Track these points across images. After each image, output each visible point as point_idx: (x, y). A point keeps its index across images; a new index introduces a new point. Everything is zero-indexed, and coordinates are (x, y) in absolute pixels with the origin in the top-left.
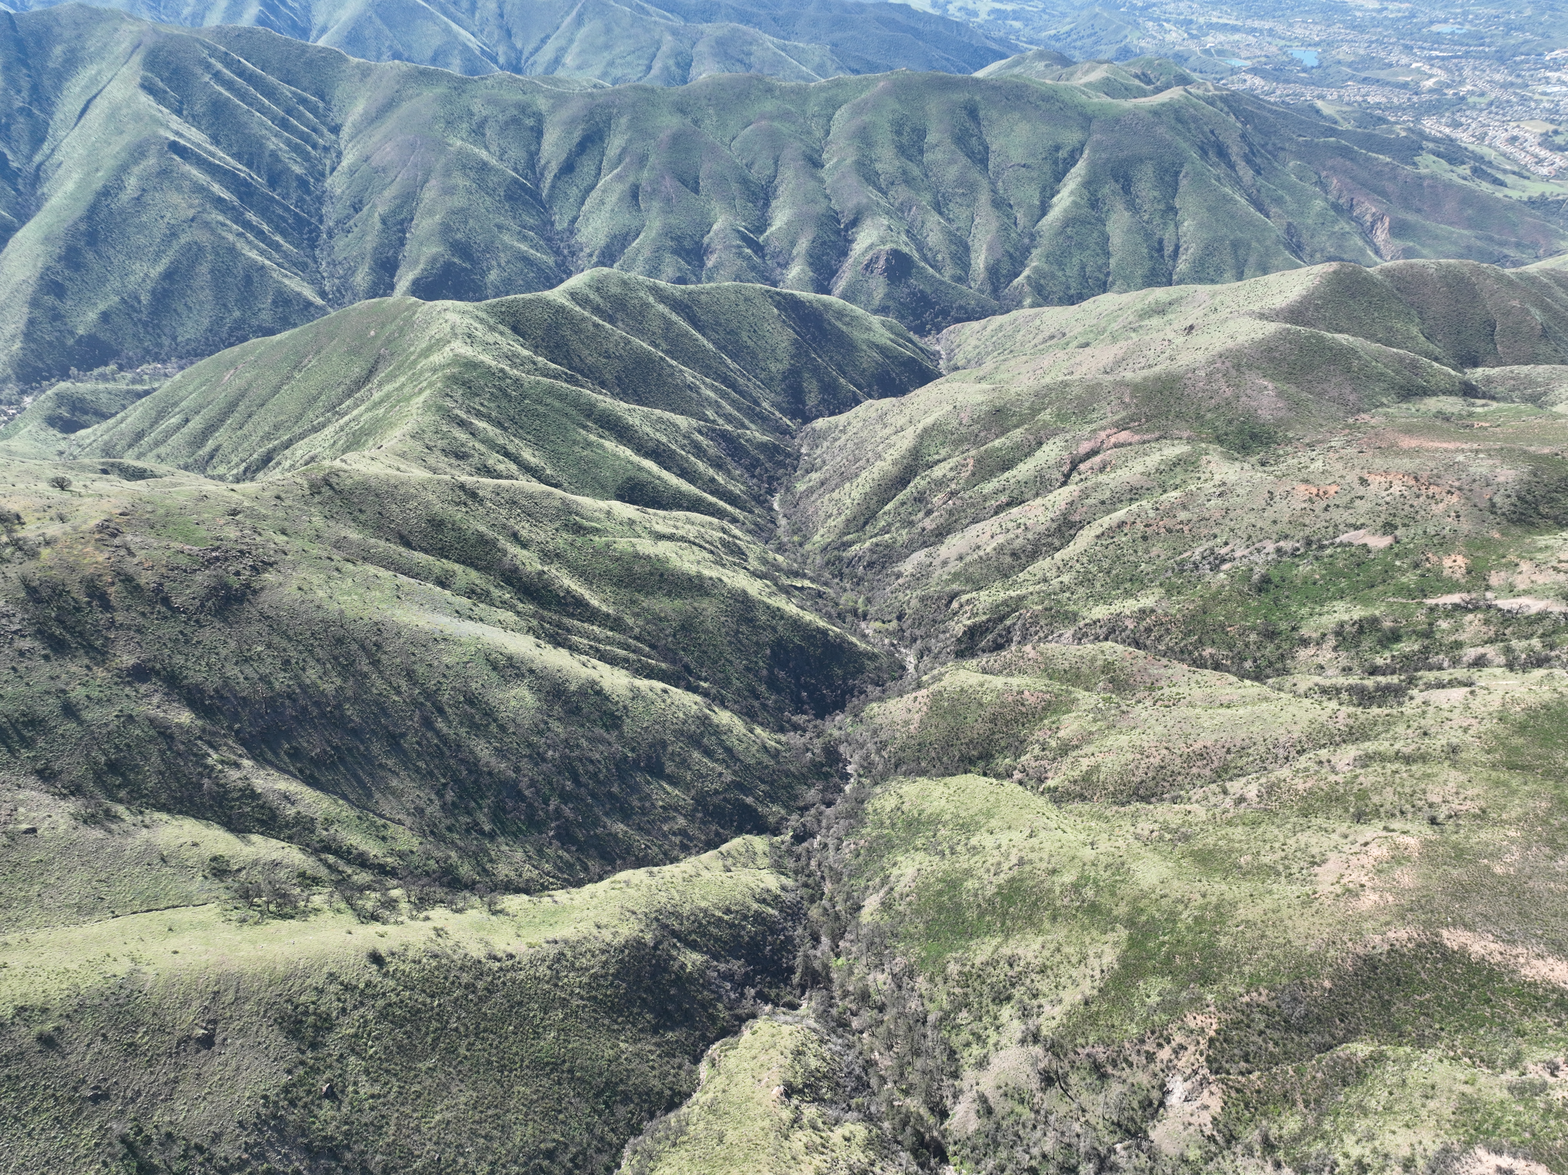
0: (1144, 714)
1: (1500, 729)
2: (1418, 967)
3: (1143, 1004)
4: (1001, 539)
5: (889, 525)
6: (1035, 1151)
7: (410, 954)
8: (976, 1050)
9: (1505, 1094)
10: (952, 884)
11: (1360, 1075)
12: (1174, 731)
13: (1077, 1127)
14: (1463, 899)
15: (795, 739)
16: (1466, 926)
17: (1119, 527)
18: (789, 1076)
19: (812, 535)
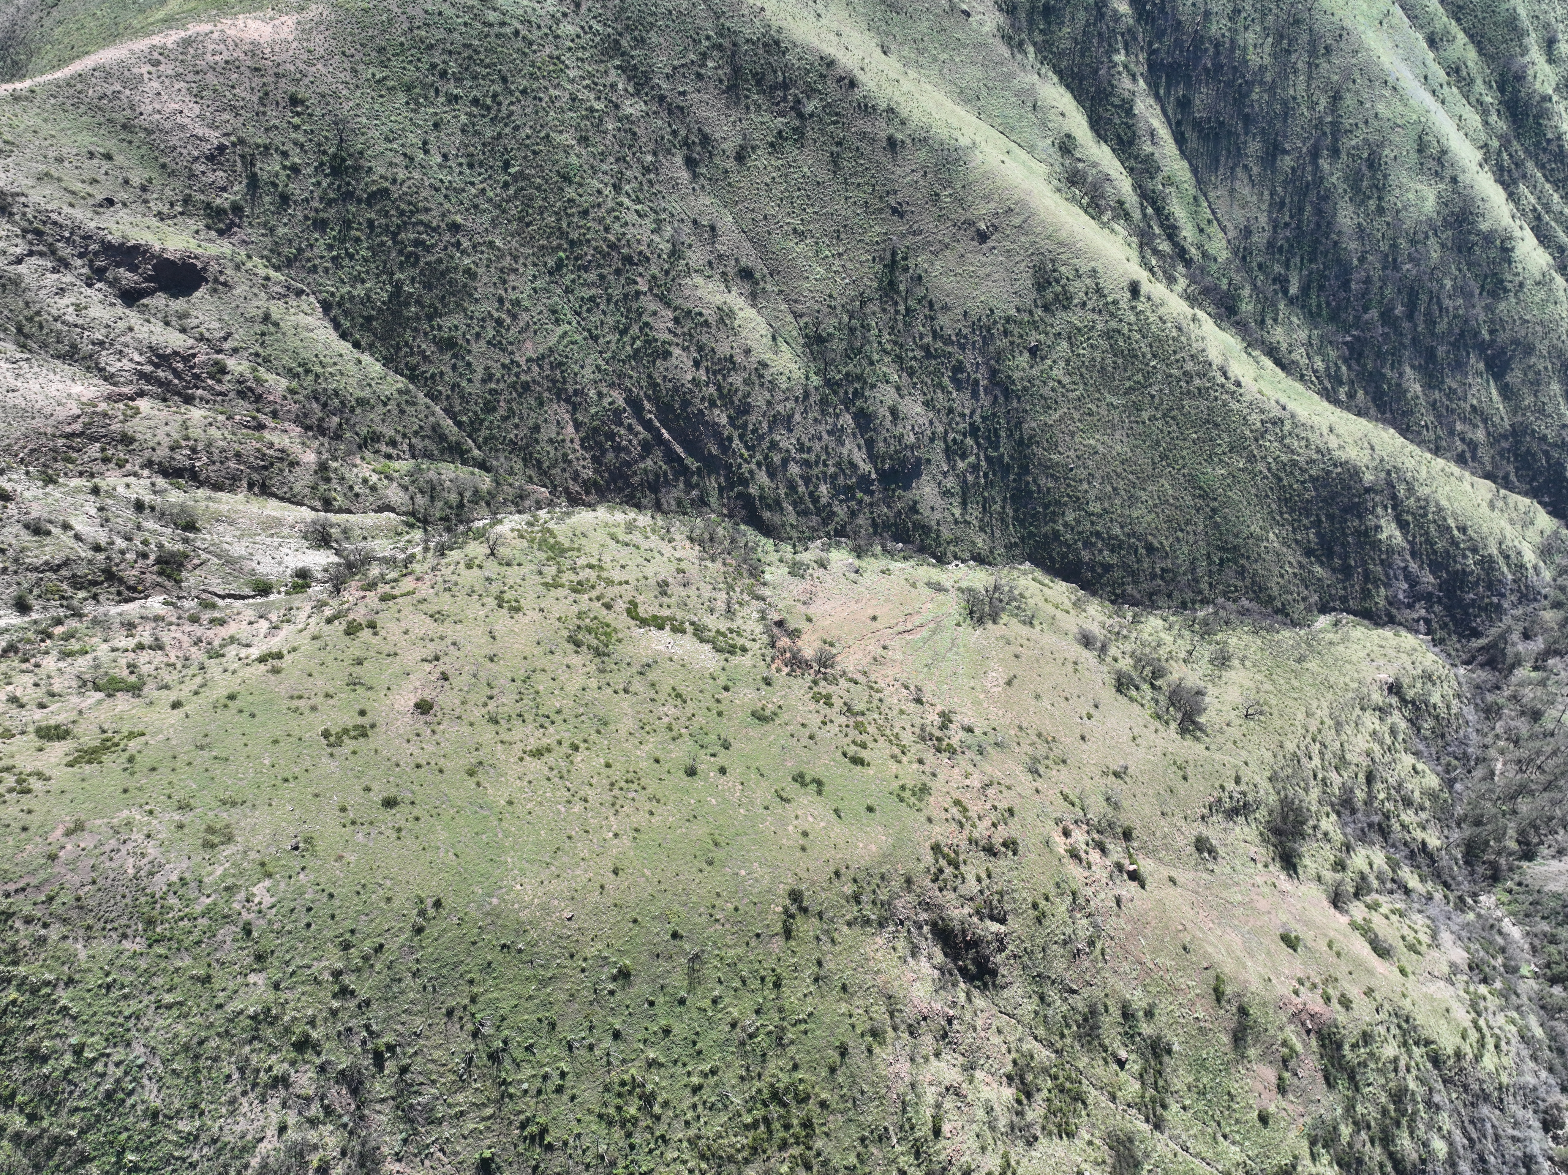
7: (1162, 311)
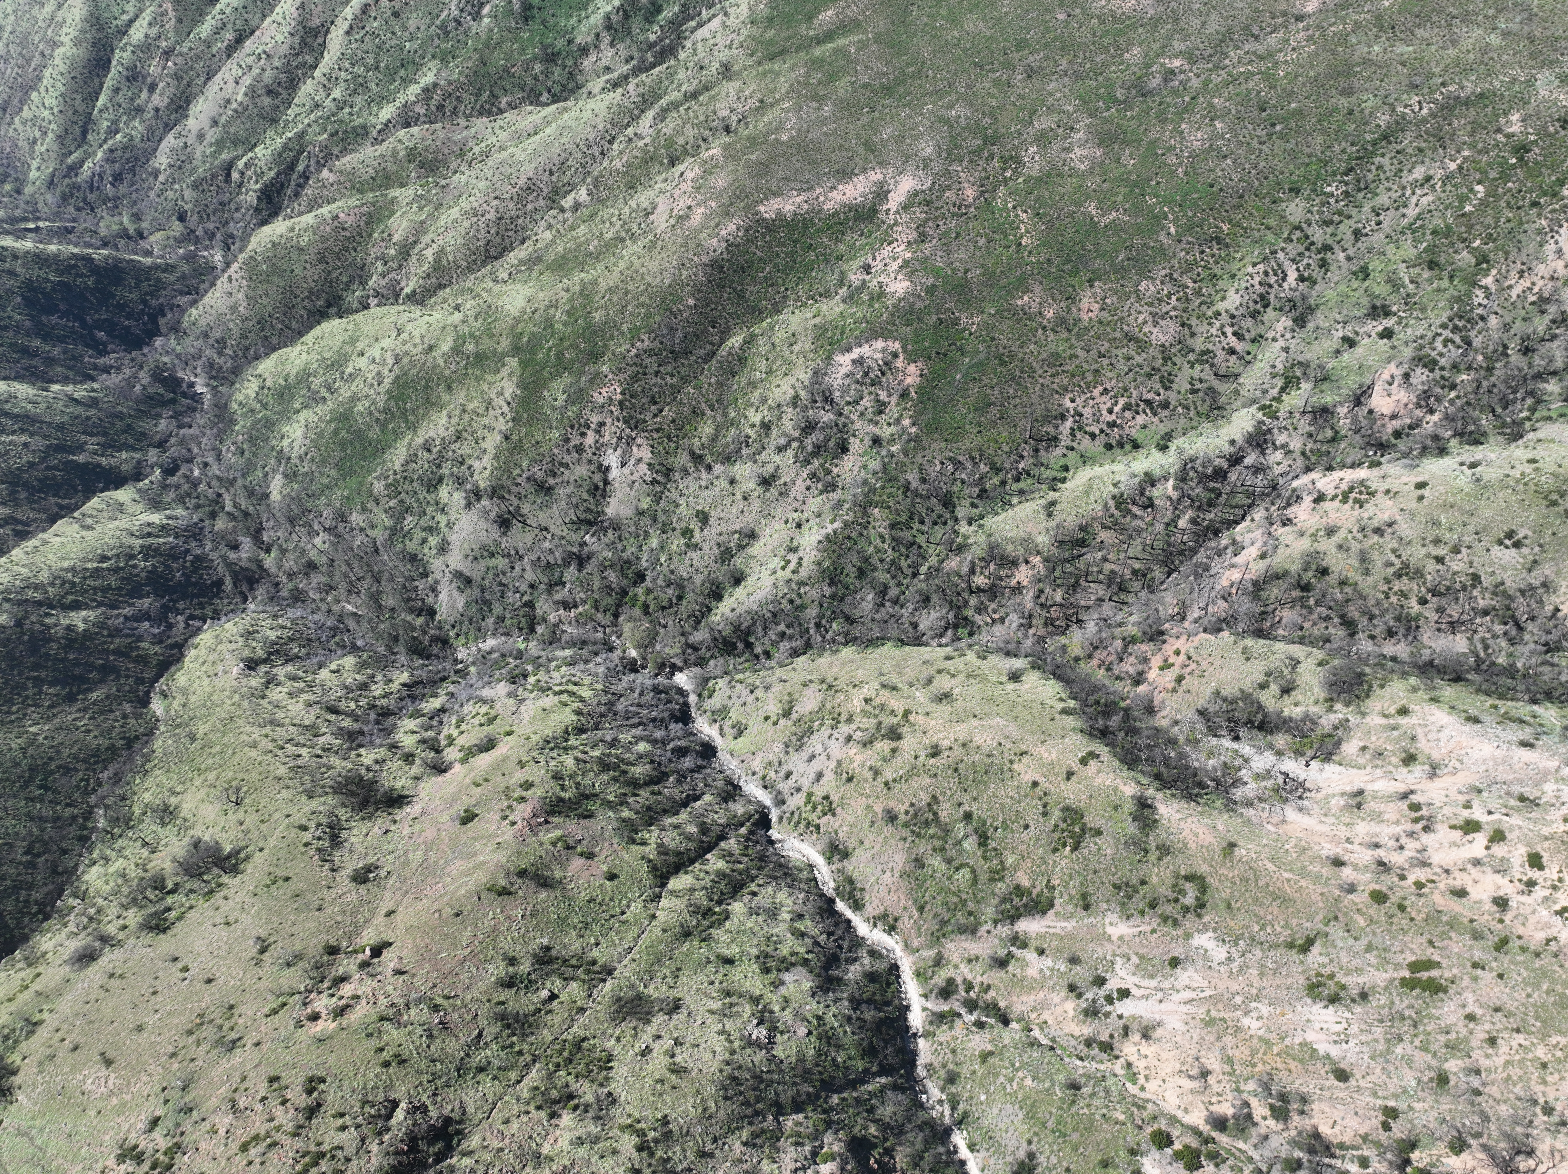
0: (463, 179)
1: (755, 31)
2: (753, 249)
3: (554, 409)
4: (247, 81)
5: (115, 122)
6: (524, 587)
8: (433, 541)
9: (842, 306)
10: (344, 417)
11: (742, 360)
12: (495, 179)
13: (547, 545)
14: (766, 173)
15: (113, 380)
16: (775, 194)
17: (364, 13)
18: (247, 653)
19: (26, 174)
